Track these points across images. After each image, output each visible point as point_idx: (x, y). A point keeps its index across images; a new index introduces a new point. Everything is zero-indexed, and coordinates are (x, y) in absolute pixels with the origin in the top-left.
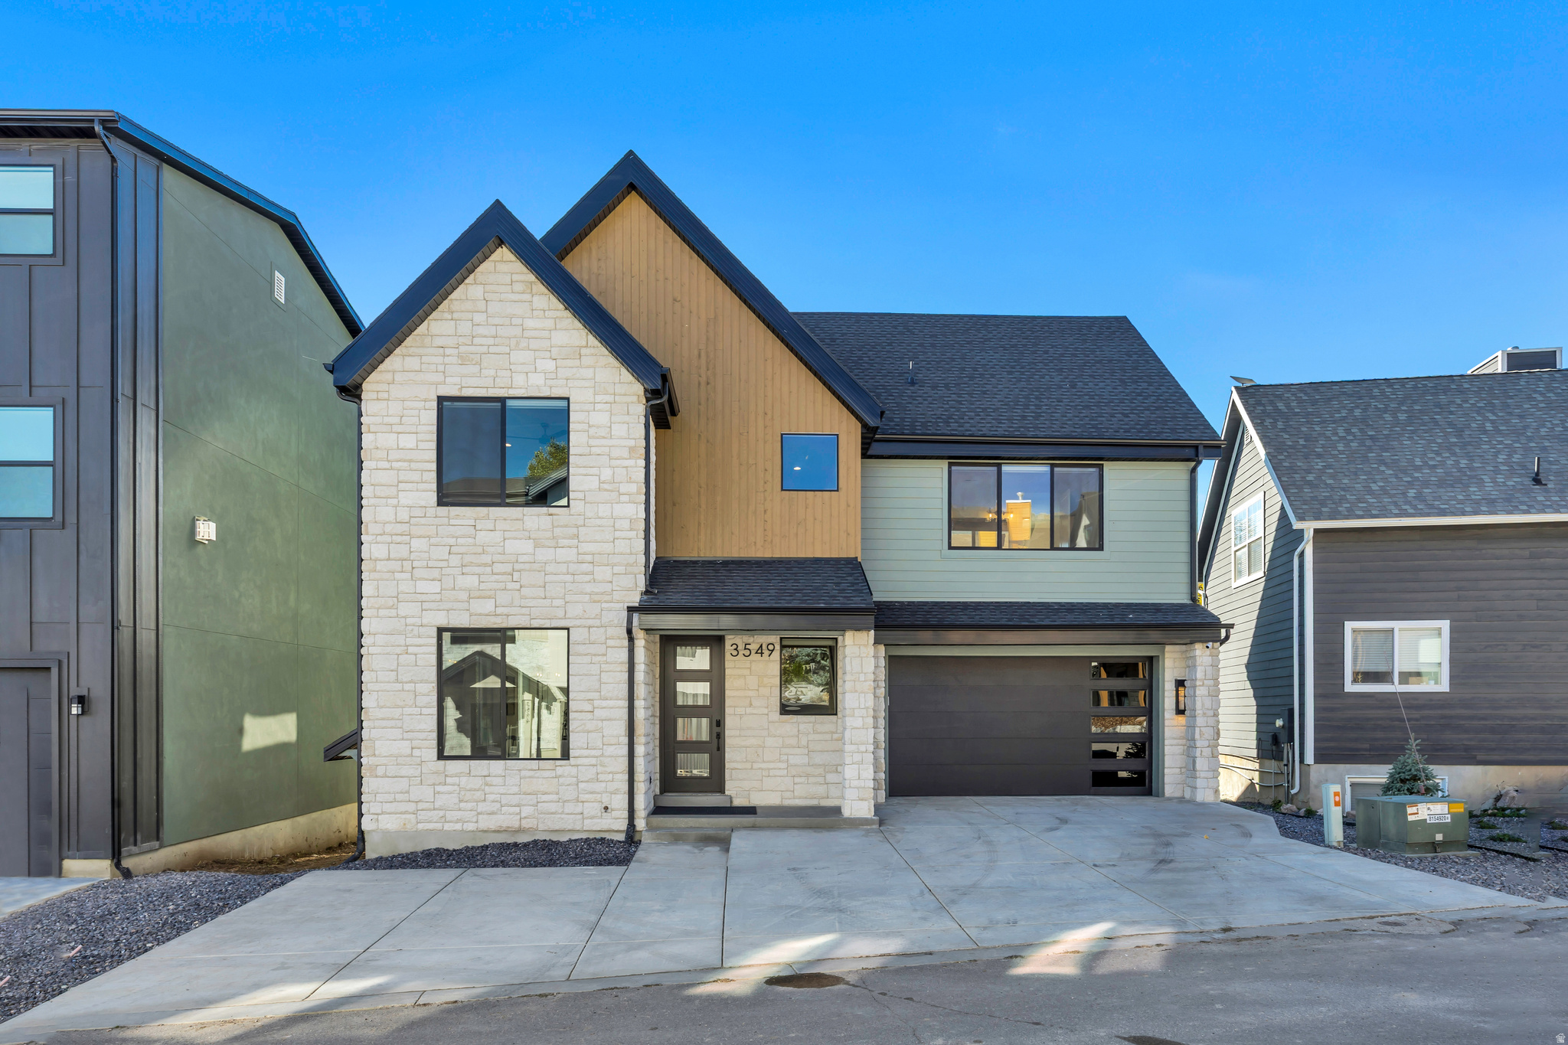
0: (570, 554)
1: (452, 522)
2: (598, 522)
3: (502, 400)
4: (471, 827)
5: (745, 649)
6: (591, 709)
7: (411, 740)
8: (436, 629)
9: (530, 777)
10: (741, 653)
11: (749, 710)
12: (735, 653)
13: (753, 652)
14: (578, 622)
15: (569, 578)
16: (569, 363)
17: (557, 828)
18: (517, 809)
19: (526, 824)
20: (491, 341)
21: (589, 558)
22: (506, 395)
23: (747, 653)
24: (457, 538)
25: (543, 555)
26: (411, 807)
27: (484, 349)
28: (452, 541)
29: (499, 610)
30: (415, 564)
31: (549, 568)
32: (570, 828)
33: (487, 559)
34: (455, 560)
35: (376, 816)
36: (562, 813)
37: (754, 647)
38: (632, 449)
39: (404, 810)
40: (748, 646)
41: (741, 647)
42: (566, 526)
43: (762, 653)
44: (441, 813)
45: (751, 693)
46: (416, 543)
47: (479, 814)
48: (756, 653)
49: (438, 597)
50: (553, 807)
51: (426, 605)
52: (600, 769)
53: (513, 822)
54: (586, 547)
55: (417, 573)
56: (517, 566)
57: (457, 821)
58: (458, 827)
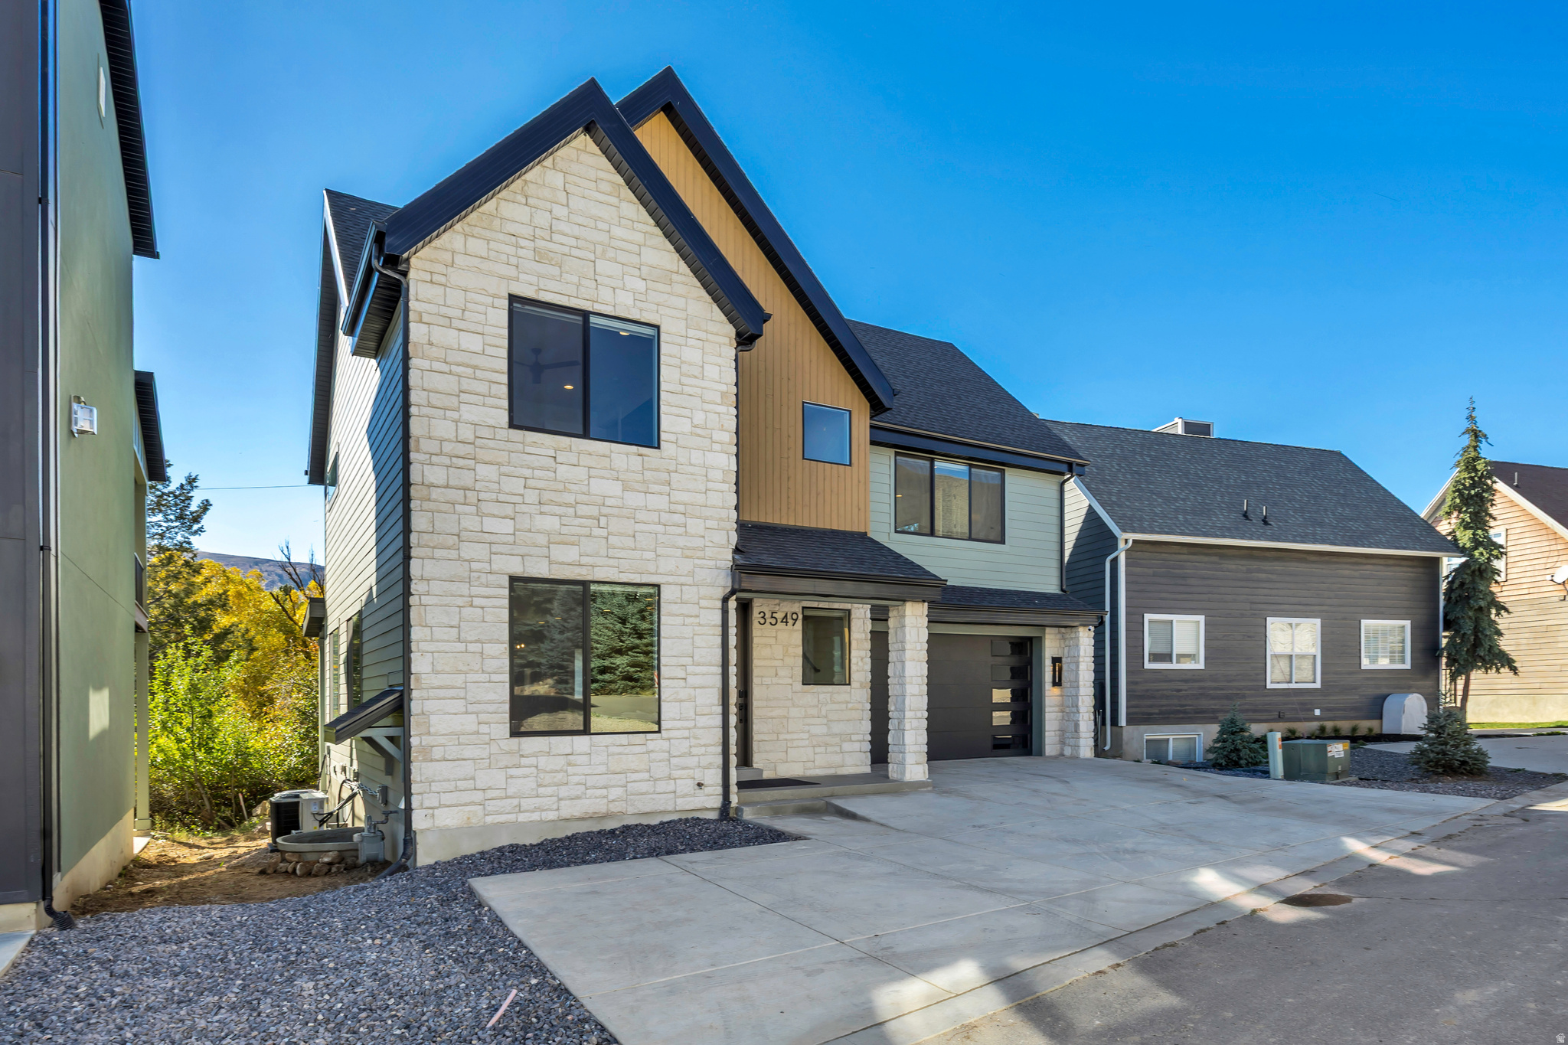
0: (658, 502)
1: (528, 449)
2: (691, 469)
3: (585, 315)
4: (551, 816)
5: (772, 617)
6: (684, 676)
7: (477, 713)
8: (507, 578)
9: (620, 754)
10: (768, 621)
11: (775, 680)
12: (762, 621)
13: (779, 621)
14: (670, 579)
15: (661, 528)
16: (660, 287)
17: (648, 810)
18: (604, 792)
19: (615, 808)
20: (573, 242)
21: (681, 508)
22: (591, 309)
23: (774, 621)
24: (533, 469)
25: (634, 499)
26: (478, 796)
27: (566, 250)
28: (528, 473)
29: (585, 560)
30: (482, 496)
31: (640, 516)
32: (662, 809)
33: (570, 498)
34: (531, 496)
35: (431, 811)
36: (654, 793)
37: (780, 616)
38: (723, 394)
39: (468, 801)
40: (774, 615)
41: (768, 615)
42: (657, 470)
43: (787, 622)
44: (515, 802)
45: (778, 663)
46: (483, 470)
47: (560, 799)
48: (782, 622)
49: (511, 539)
50: (644, 787)
51: (495, 548)
52: (693, 742)
53: (601, 807)
54: (678, 496)
55: (486, 507)
56: (605, 510)
57: (537, 809)
58: (536, 816)
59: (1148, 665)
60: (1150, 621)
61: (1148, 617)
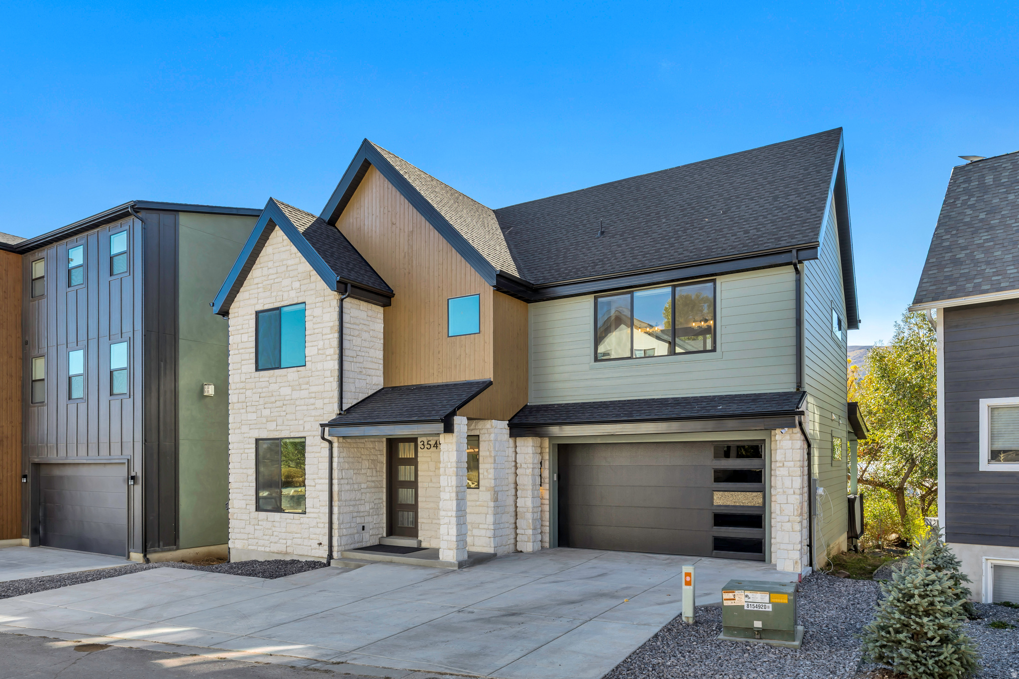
0: (304, 394)
1: (261, 380)
2: (317, 373)
3: (278, 309)
4: (268, 549)
5: (428, 444)
6: (314, 484)
7: (246, 500)
8: (255, 439)
9: (290, 523)
10: (426, 447)
11: (430, 485)
12: (422, 447)
13: (432, 446)
14: (309, 434)
15: (305, 407)
16: (305, 281)
17: (301, 554)
18: (285, 541)
19: (289, 550)
20: (275, 276)
21: (313, 395)
22: (281, 306)
23: (429, 447)
24: (262, 388)
25: (296, 395)
26: (246, 536)
27: (272, 281)
28: (260, 390)
29: (278, 428)
30: (248, 404)
31: (297, 403)
32: (306, 554)
33: (273, 399)
34: (262, 401)
35: (234, 540)
36: (303, 545)
37: (432, 443)
38: (332, 328)
39: (243, 538)
40: (429, 443)
41: (426, 443)
42: (304, 377)
43: (437, 447)
44: (257, 541)
45: (431, 474)
46: (249, 393)
47: (271, 542)
48: (434, 447)
49: (255, 422)
50: (299, 541)
51: (252, 427)
52: (318, 520)
53: (283, 548)
54: (313, 389)
55: (249, 409)
56: (285, 402)
57: (263, 546)
58: (263, 549)
59: (985, 465)
60: (993, 409)
61: (984, 404)
